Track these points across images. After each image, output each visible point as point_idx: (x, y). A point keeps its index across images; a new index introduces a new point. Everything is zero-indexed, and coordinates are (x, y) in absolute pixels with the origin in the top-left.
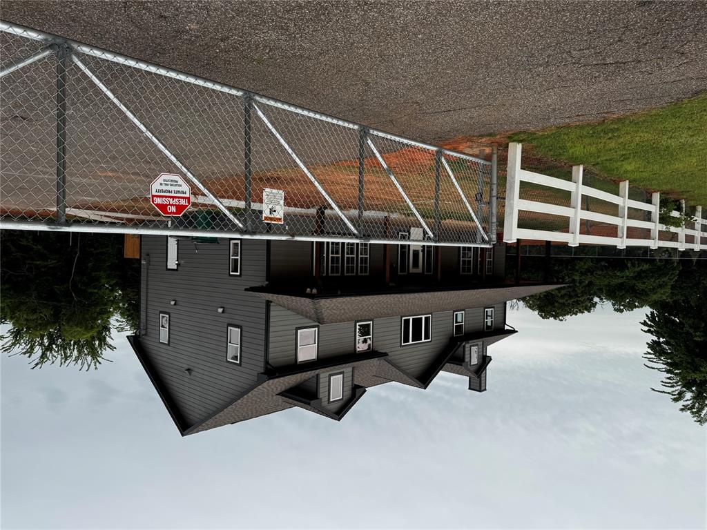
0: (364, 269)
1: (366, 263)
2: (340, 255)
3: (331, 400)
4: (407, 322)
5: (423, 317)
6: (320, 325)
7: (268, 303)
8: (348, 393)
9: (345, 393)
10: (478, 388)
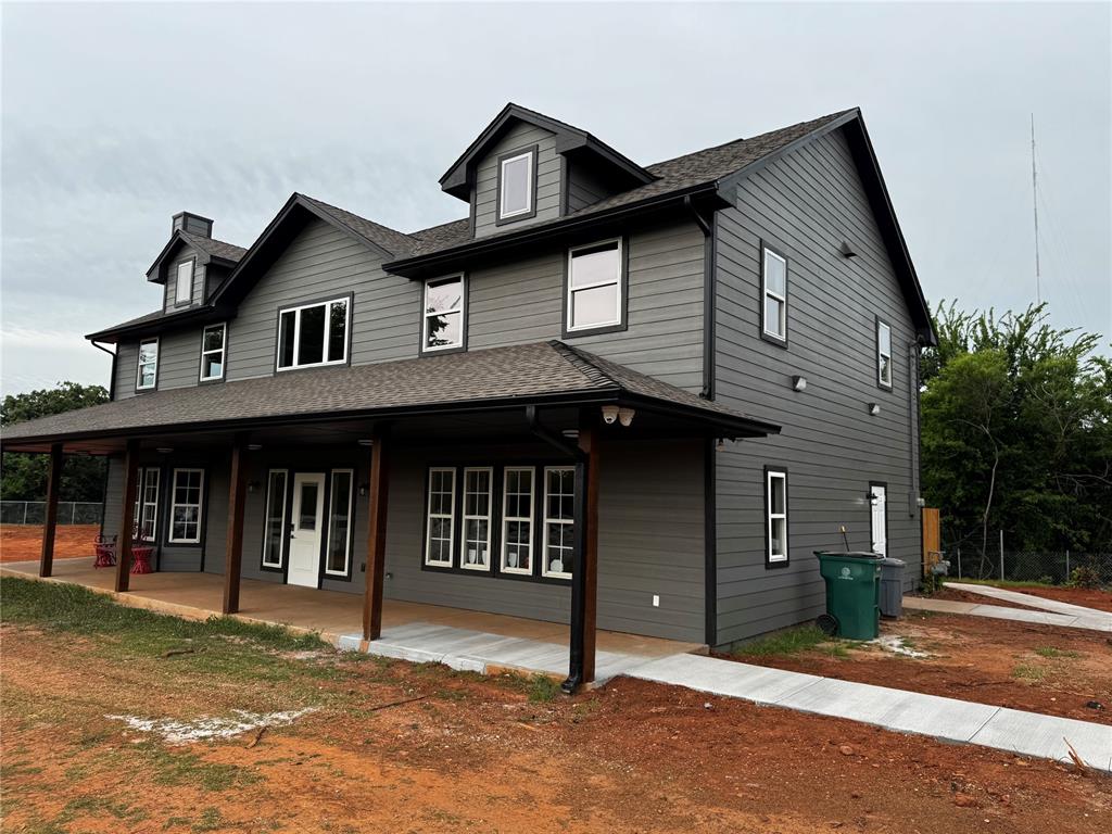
0: (442, 482)
1: (436, 498)
2: (505, 519)
3: (530, 155)
4: (336, 353)
5: (295, 365)
6: (560, 339)
7: (709, 395)
8: (486, 175)
9: (496, 174)
10: (190, 220)
